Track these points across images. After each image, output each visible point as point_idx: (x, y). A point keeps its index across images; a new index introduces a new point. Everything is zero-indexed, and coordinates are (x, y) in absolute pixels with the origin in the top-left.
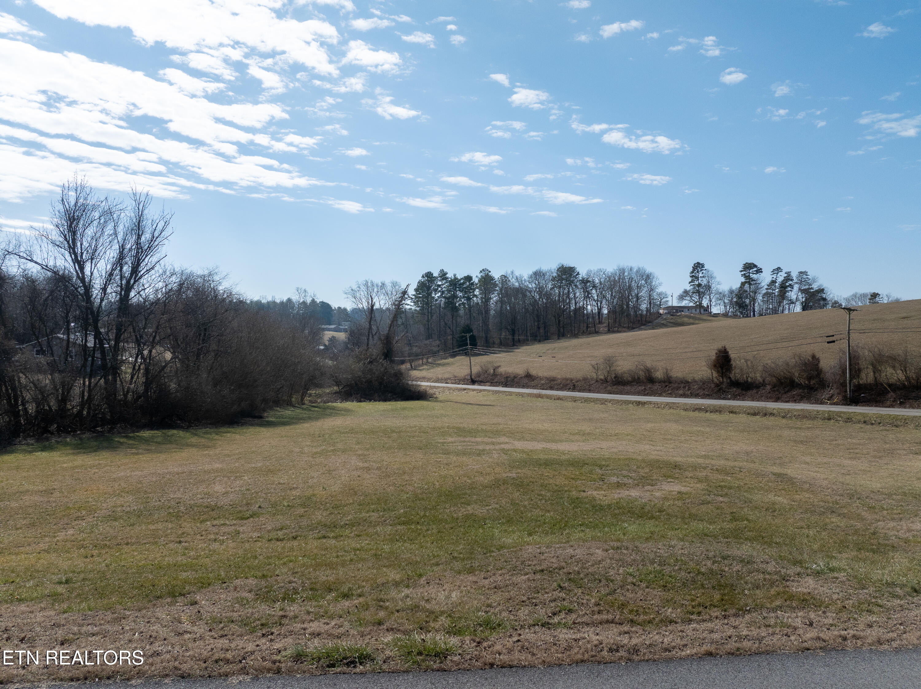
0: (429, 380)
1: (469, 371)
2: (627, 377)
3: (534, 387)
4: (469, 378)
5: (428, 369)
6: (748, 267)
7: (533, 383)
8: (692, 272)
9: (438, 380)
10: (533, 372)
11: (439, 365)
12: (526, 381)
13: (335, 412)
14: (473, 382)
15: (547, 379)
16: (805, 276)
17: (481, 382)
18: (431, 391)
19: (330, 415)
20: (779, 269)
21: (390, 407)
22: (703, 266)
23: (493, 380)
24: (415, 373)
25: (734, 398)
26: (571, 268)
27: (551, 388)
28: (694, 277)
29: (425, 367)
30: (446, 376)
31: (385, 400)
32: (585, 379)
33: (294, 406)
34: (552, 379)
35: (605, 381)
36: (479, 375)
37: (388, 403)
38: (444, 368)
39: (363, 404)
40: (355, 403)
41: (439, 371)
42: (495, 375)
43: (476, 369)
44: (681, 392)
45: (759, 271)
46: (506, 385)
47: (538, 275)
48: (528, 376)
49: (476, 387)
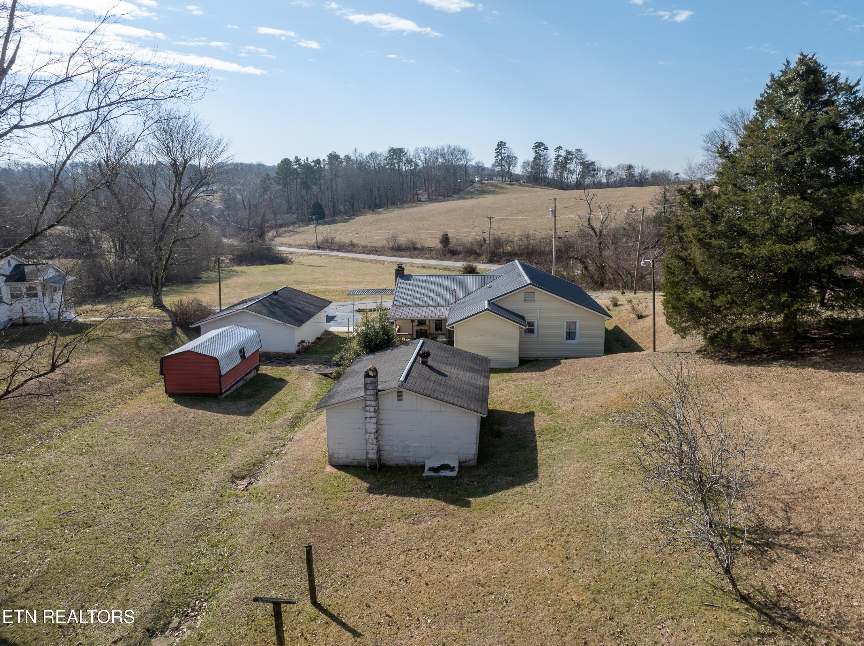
0: (289, 246)
1: (315, 241)
2: (404, 246)
3: (355, 252)
4: (316, 245)
5: (289, 236)
6: (539, 145)
7: (354, 250)
8: (497, 149)
9: (296, 246)
10: (355, 241)
11: (297, 232)
12: (350, 248)
13: (236, 274)
14: (319, 248)
15: (363, 246)
16: (579, 153)
17: (323, 248)
18: (290, 256)
19: (233, 276)
20: (560, 148)
21: (266, 269)
22: (505, 145)
23: (331, 246)
24: (279, 240)
25: (448, 260)
26: (400, 149)
27: (364, 253)
28: (499, 153)
29: (287, 234)
30: (302, 242)
31: (263, 264)
32: (383, 247)
33: (211, 271)
34: (366, 247)
35: (392, 249)
36: (322, 243)
37: (265, 266)
38: (301, 235)
39: (250, 267)
40: (245, 267)
41: (297, 239)
42: (332, 243)
43: (320, 239)
44: (426, 256)
45: (546, 149)
46: (338, 251)
47: (373, 155)
48: (352, 245)
49: (320, 252)
